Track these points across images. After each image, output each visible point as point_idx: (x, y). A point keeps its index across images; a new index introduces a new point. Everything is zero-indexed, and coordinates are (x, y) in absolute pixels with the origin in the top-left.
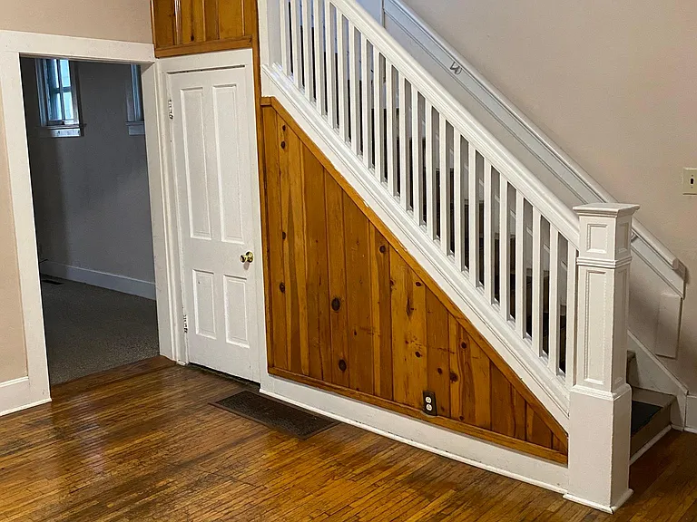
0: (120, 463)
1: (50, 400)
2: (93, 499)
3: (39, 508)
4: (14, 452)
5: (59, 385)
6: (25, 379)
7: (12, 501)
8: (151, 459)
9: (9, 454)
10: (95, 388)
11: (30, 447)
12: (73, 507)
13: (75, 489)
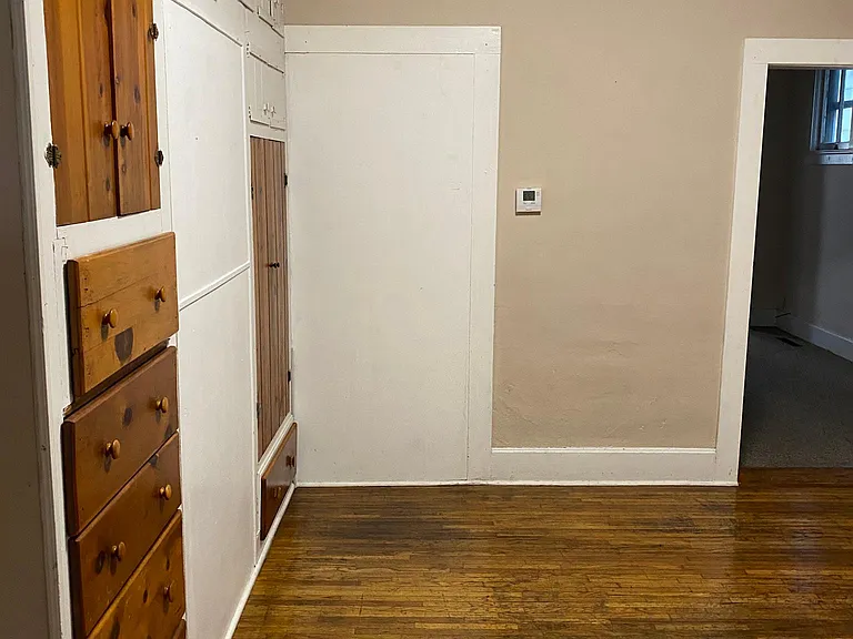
0: (792, 591)
1: (736, 483)
2: (746, 622)
3: (680, 605)
4: (678, 531)
5: (753, 470)
6: (712, 451)
7: (656, 584)
8: (834, 603)
9: (671, 531)
10: (797, 486)
11: (697, 531)
12: (718, 621)
13: (727, 601)
